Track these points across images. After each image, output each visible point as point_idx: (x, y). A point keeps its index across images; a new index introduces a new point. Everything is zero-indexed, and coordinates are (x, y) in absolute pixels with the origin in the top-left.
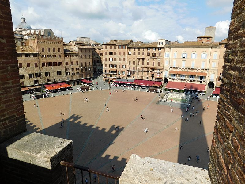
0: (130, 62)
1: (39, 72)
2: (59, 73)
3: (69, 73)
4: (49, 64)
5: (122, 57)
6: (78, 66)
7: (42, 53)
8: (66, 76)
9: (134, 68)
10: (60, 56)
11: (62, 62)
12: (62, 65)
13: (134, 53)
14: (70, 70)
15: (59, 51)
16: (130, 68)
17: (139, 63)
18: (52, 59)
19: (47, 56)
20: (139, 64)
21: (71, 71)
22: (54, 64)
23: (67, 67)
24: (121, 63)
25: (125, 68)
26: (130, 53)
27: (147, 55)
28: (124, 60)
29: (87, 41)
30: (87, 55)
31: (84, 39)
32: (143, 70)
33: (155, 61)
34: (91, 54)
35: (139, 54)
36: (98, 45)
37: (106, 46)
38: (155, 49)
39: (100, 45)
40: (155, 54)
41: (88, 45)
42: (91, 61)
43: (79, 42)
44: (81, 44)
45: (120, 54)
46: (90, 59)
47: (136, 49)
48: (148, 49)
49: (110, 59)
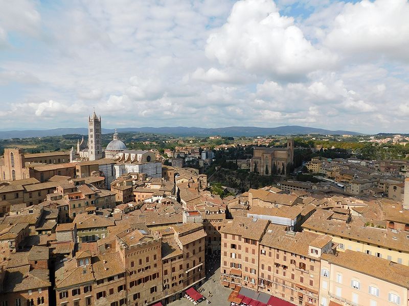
0: (263, 266)
1: (125, 297)
2: (153, 290)
3: (168, 285)
4: (139, 281)
6: (182, 272)
7: (131, 269)
8: (163, 291)
9: (269, 277)
10: (155, 265)
11: (158, 273)
12: (158, 277)
13: (270, 253)
14: (170, 280)
15: (155, 258)
16: (263, 275)
17: (277, 271)
18: (143, 273)
19: (137, 271)
21: (170, 283)
22: (146, 279)
23: (166, 277)
24: (249, 265)
25: (255, 274)
26: (263, 252)
27: (291, 263)
28: (253, 261)
29: (198, 220)
30: (197, 248)
31: (193, 218)
32: (284, 284)
33: (304, 276)
34: (203, 245)
35: (278, 258)
36: (215, 212)
37: (226, 234)
38: (305, 258)
39: (220, 211)
40: (304, 265)
41: (199, 229)
42: (202, 254)
43: (185, 225)
44: (188, 233)
45: (247, 250)
46: (201, 252)
47: (273, 248)
48: (292, 254)
49: (231, 254)
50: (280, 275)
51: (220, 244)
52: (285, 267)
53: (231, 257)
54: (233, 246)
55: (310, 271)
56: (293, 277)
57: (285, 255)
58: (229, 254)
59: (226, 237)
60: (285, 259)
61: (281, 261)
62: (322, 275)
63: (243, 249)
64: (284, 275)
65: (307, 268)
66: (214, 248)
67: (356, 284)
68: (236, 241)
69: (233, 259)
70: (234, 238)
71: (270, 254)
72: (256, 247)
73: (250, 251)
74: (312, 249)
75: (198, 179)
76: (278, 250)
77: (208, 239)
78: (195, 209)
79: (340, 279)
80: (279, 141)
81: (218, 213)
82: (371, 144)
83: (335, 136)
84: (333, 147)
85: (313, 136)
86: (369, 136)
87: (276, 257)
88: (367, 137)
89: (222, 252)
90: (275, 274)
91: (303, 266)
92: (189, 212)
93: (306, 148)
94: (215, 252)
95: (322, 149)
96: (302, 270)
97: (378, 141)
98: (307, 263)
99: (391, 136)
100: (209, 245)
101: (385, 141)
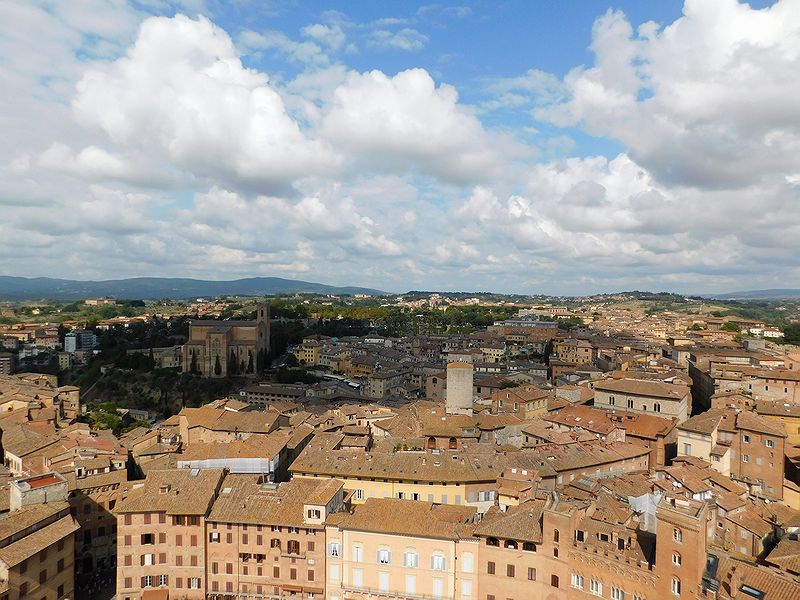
0: (215, 566)
5: (186, 551)
9: (229, 586)
13: (229, 535)
16: (215, 585)
17: (246, 569)
20: (246, 572)
24: (186, 571)
25: (199, 587)
26: (215, 536)
27: (272, 546)
28: (194, 561)
29: (57, 495)
30: (51, 565)
31: (41, 492)
32: (260, 591)
33: (298, 566)
34: (68, 554)
35: (245, 541)
36: (101, 470)
37: (128, 515)
38: (297, 530)
39: (112, 466)
40: (297, 544)
41: (59, 516)
42: (67, 577)
43: (19, 515)
44: (27, 532)
45: (179, 541)
46: (65, 572)
47: (235, 524)
48: (273, 528)
49: (143, 557)
50: (253, 576)
51: (115, 542)
52: (260, 557)
53: (143, 563)
54: (147, 539)
55: (309, 553)
56: (276, 572)
57: (260, 533)
58: (136, 559)
59: (128, 522)
60: (260, 541)
61: (252, 548)
62: (329, 556)
63: (171, 539)
64: (260, 573)
65: (303, 548)
66: (97, 554)
67: (384, 556)
68: (154, 526)
69: (148, 567)
70: (147, 521)
71: (229, 539)
72: (198, 530)
73: (186, 540)
74: (310, 511)
75: (56, 399)
76: (245, 525)
77: (82, 537)
78: (47, 471)
79: (359, 555)
80: (241, 307)
81: (107, 470)
82: (399, 309)
83: (342, 296)
84: (340, 317)
85: (306, 296)
86: (395, 296)
87: (241, 541)
88: (393, 298)
89: (120, 558)
90: (242, 576)
91: (294, 547)
92: (29, 481)
93: (293, 320)
94: (101, 563)
95: (321, 320)
96: (294, 554)
97: (409, 305)
98: (302, 538)
99: (427, 295)
100: (85, 549)
101: (418, 304)
